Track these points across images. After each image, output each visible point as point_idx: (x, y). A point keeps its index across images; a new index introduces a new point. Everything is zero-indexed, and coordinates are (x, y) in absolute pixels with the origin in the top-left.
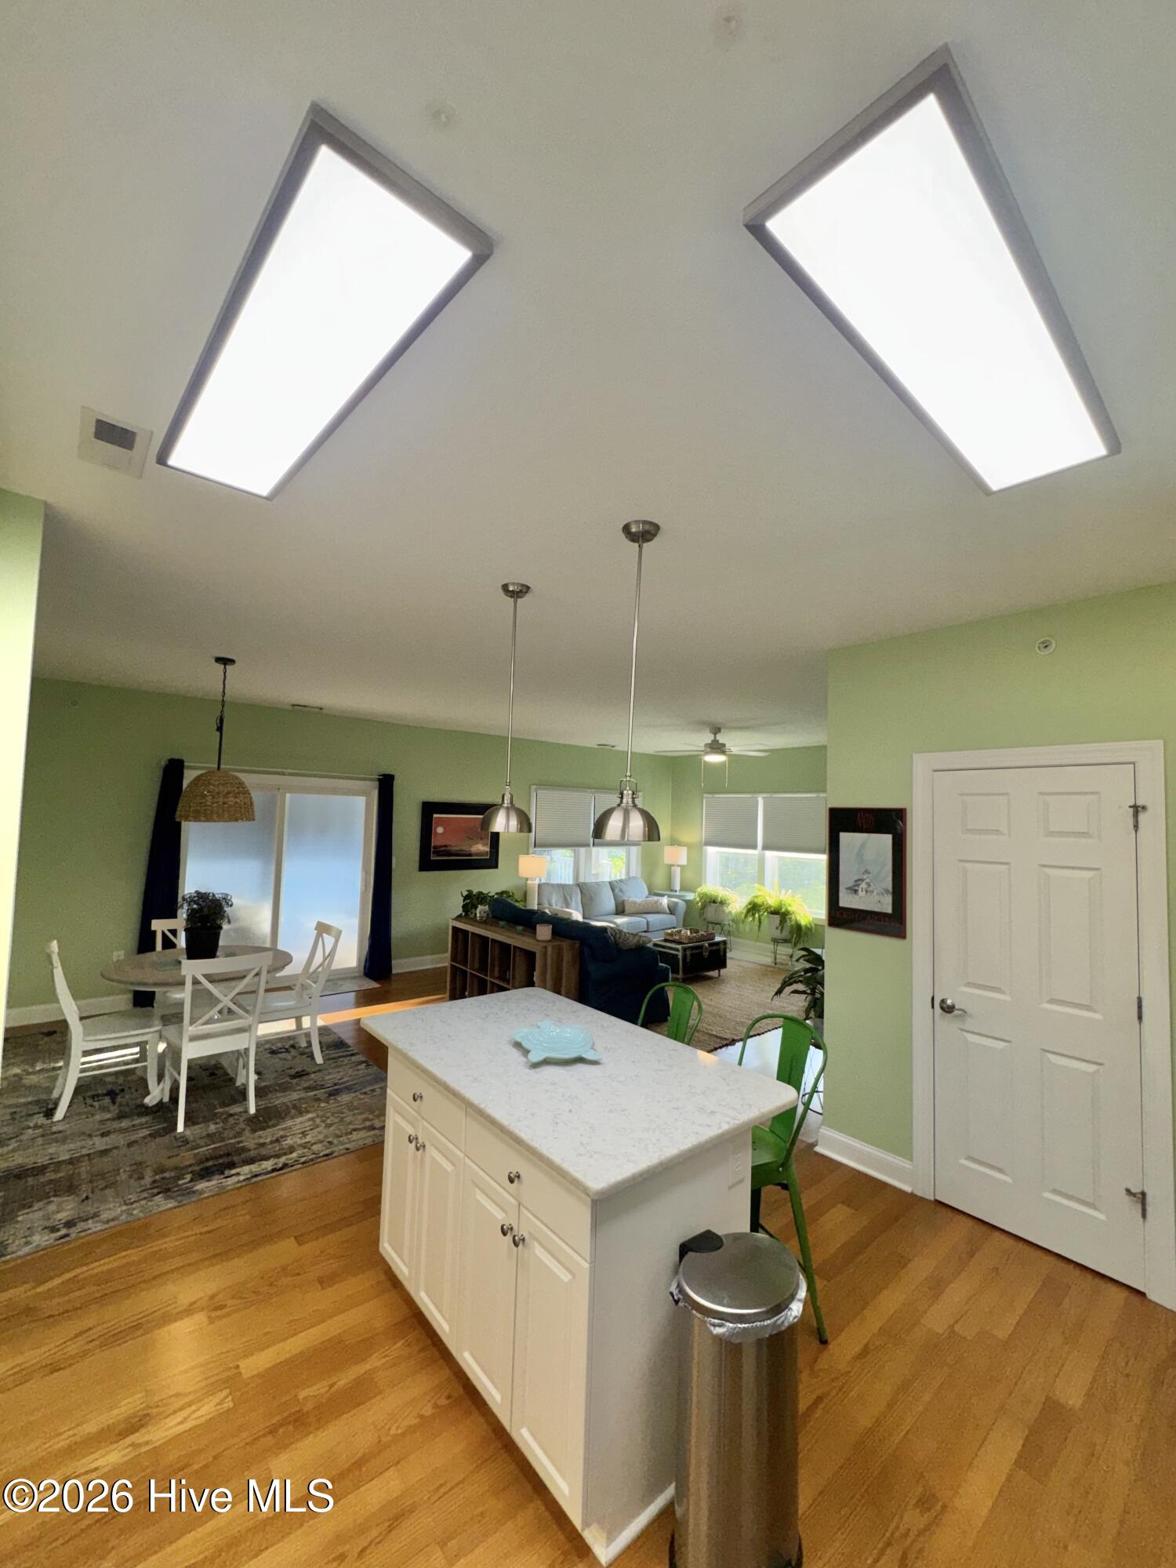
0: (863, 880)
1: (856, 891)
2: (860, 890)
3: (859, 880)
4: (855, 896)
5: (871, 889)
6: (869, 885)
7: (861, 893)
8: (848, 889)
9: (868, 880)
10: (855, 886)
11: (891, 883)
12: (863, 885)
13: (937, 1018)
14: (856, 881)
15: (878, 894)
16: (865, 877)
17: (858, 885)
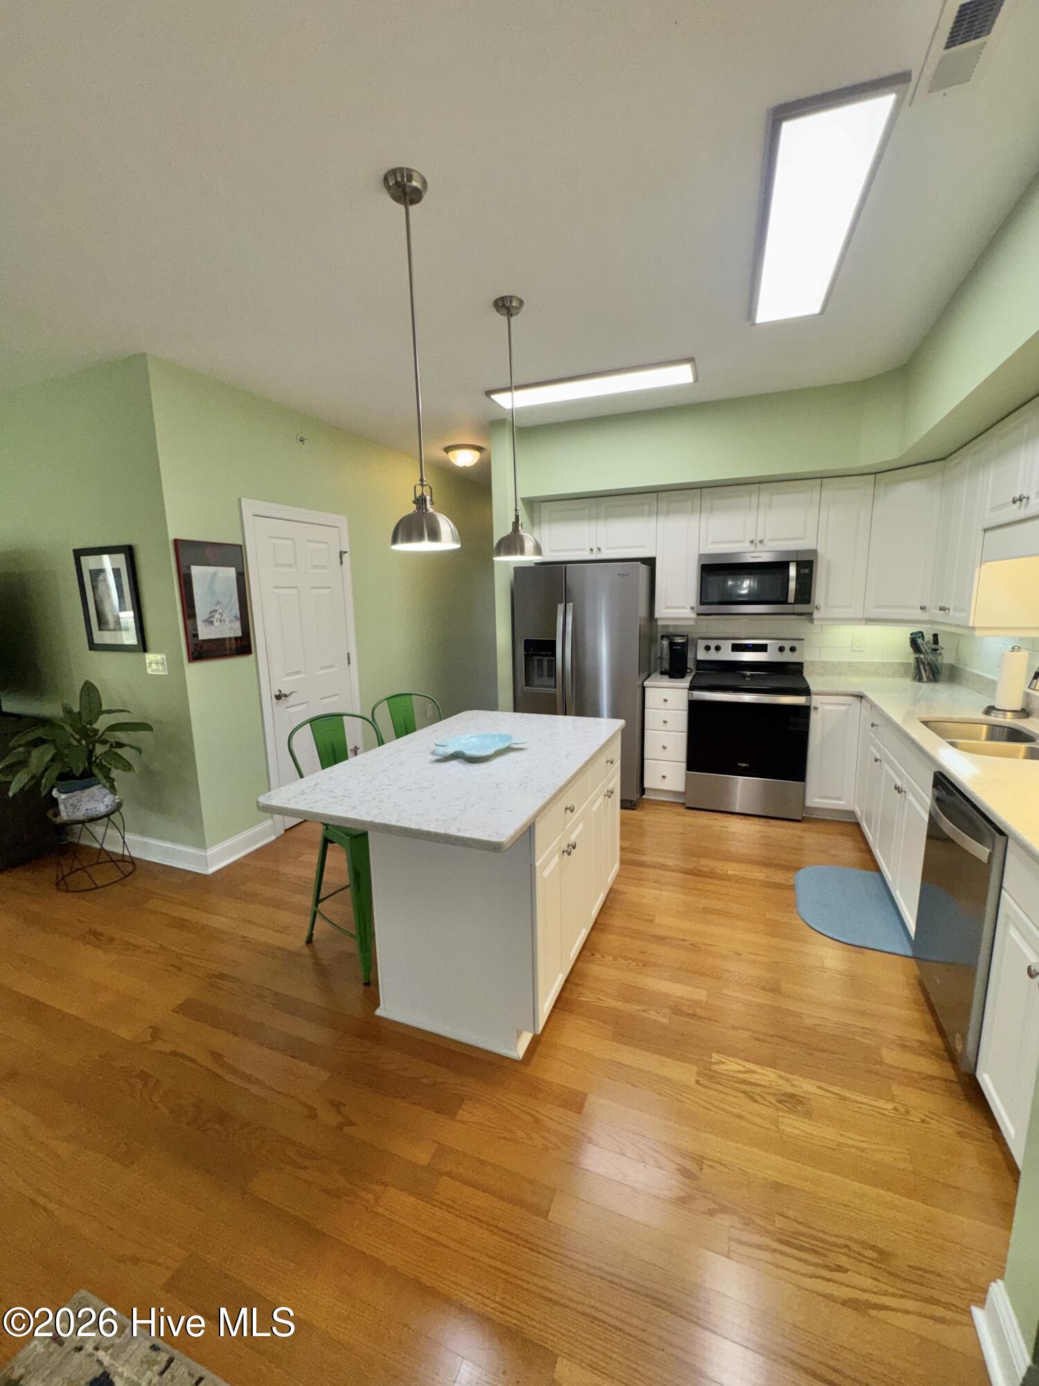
0: (216, 611)
1: (212, 622)
2: (215, 621)
3: (213, 611)
4: (212, 627)
5: (223, 618)
6: (221, 614)
7: (216, 624)
8: (205, 621)
9: (220, 611)
10: (210, 618)
11: (238, 611)
12: (217, 616)
13: (274, 706)
14: (210, 613)
15: (230, 622)
16: (218, 608)
17: (213, 616)
